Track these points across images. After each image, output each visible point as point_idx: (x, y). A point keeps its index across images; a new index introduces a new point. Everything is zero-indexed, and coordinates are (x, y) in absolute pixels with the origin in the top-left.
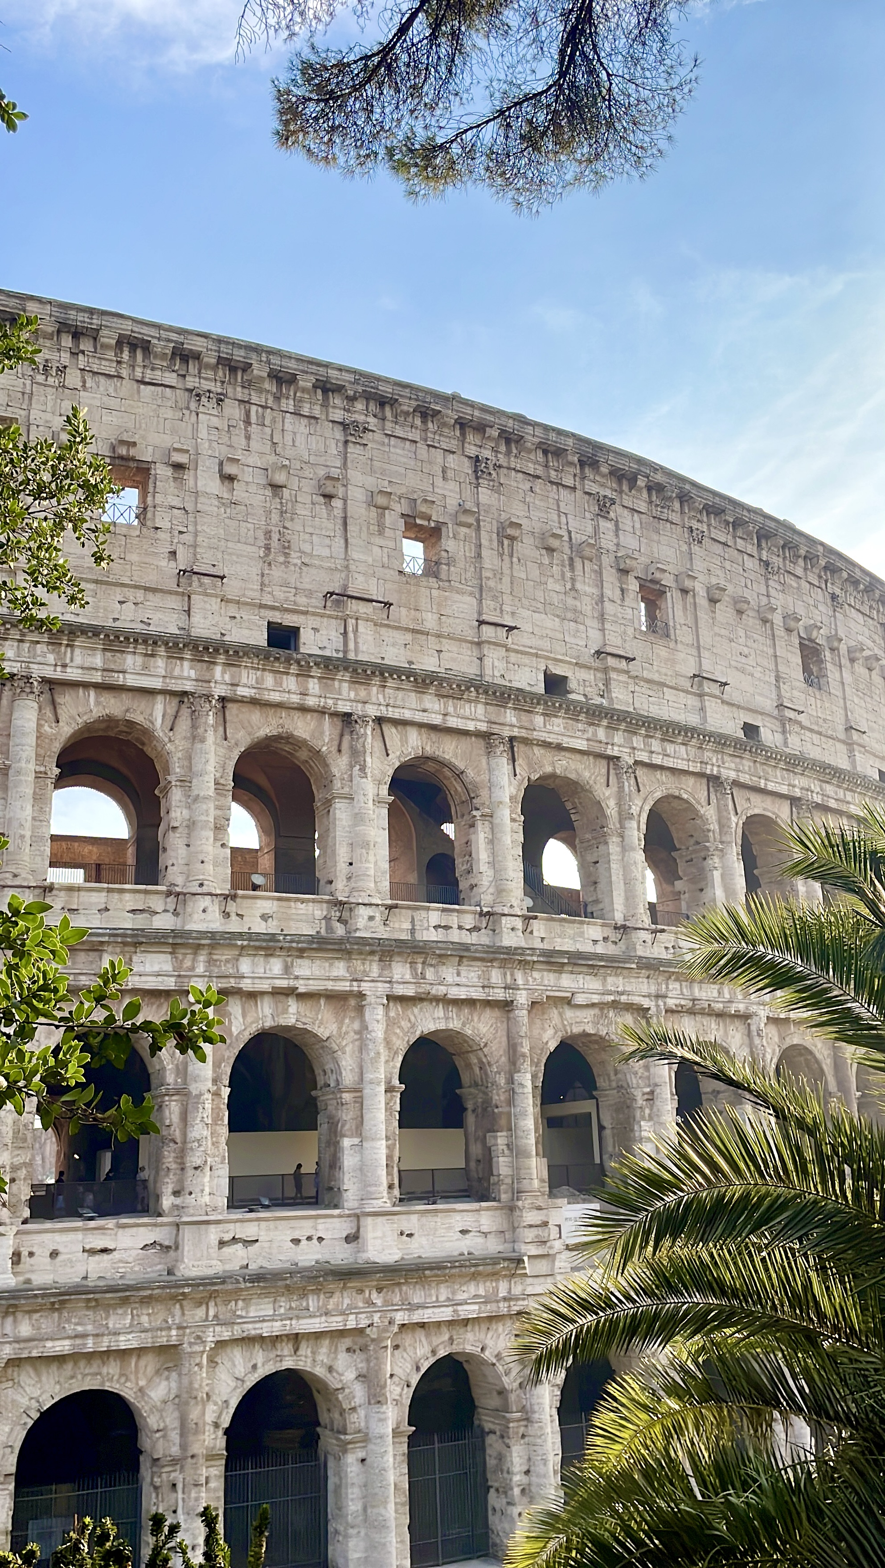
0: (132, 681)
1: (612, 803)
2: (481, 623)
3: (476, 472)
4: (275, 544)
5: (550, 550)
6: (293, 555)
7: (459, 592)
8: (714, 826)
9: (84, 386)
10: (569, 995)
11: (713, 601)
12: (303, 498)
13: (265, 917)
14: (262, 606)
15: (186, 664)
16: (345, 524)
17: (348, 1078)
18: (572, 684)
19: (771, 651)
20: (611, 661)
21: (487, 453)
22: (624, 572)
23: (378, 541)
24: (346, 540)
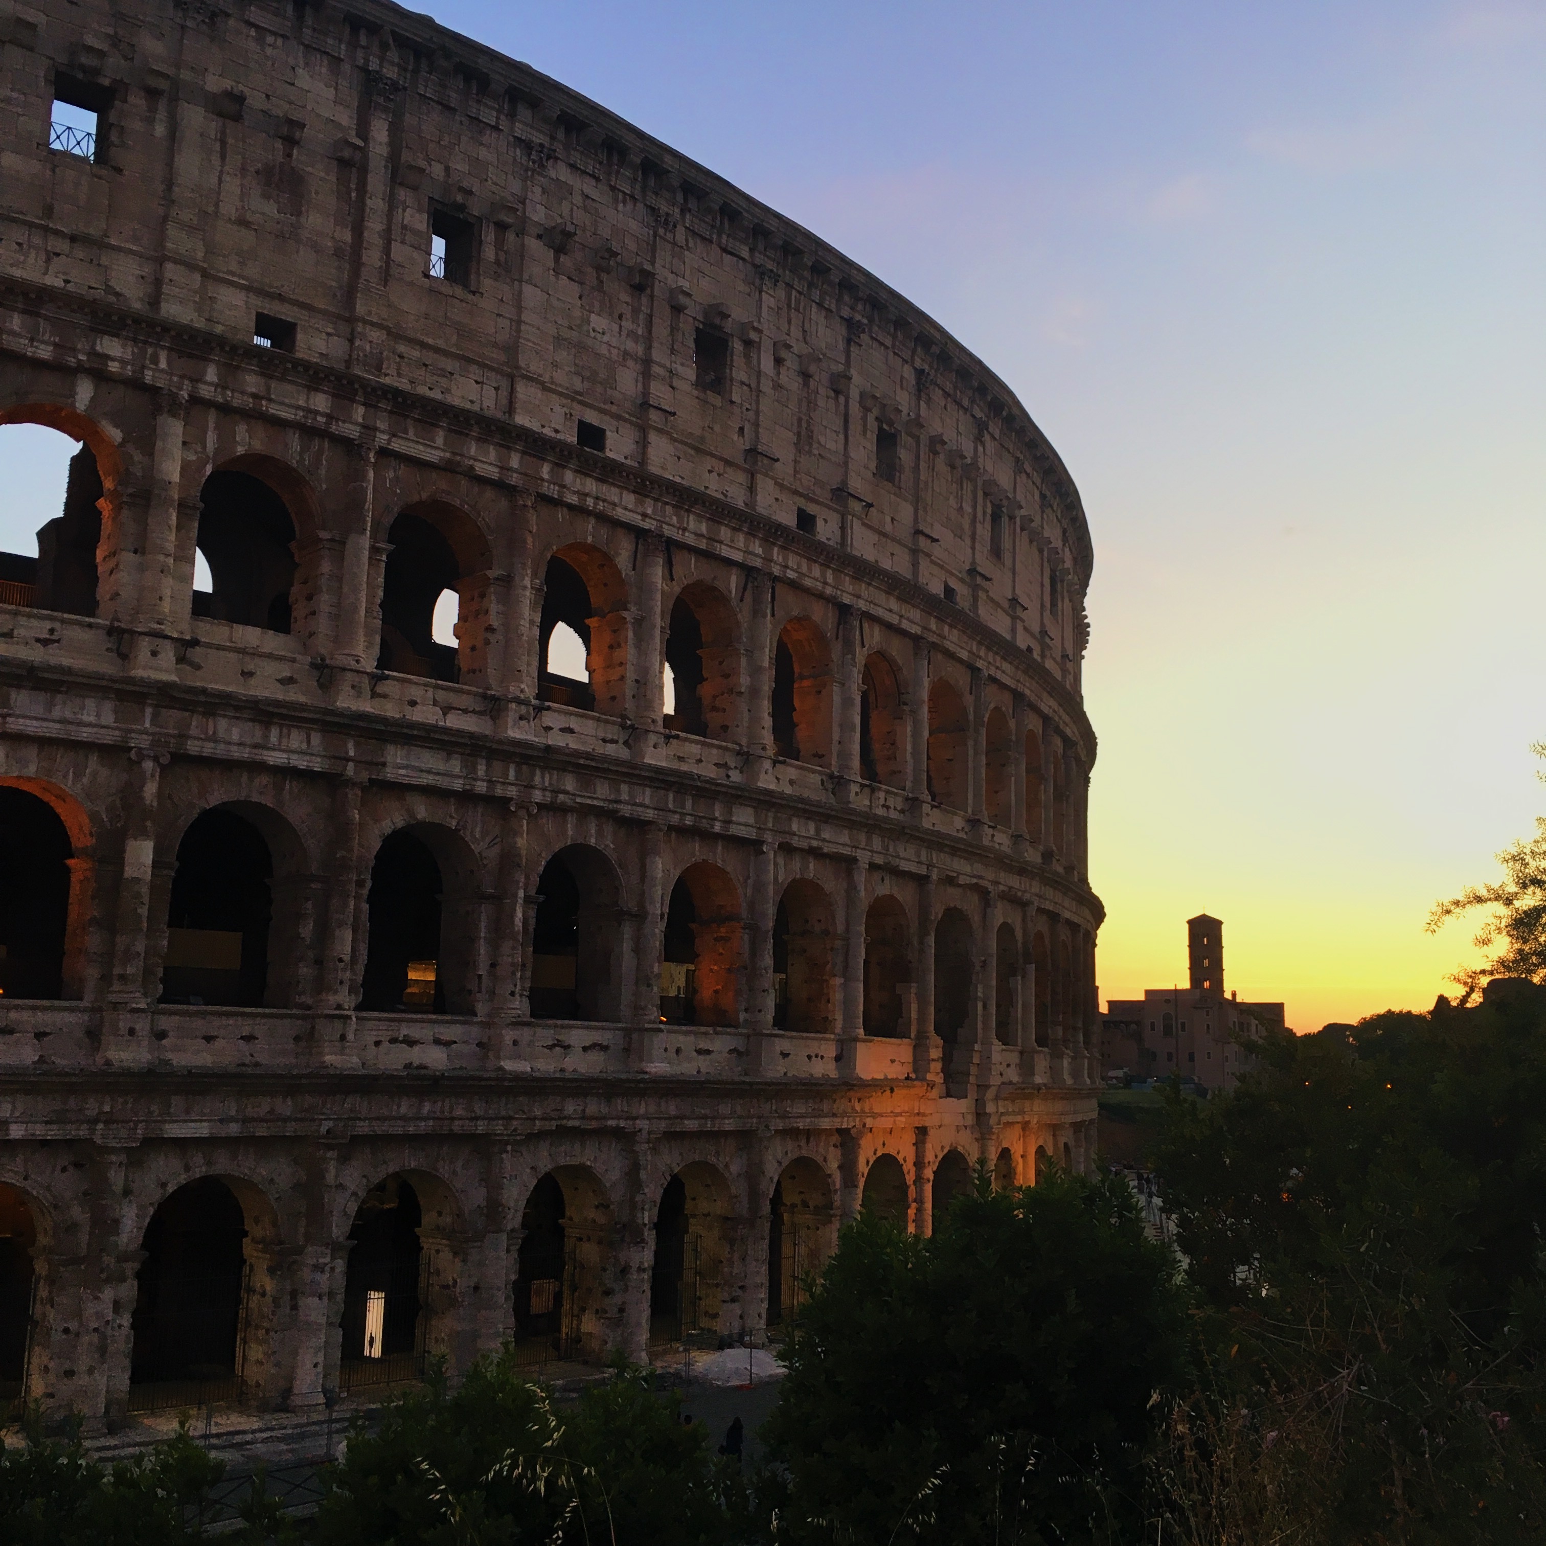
0: (725, 552)
1: (972, 710)
2: (917, 532)
3: (919, 383)
4: (803, 433)
5: (953, 467)
6: (815, 445)
7: (905, 500)
8: (1014, 738)
9: (687, 245)
10: (955, 875)
11: (1023, 530)
12: (822, 391)
13: (792, 782)
14: (796, 492)
15: (757, 542)
16: (846, 422)
17: (840, 928)
18: (958, 596)
20: (979, 580)
21: (926, 368)
22: (986, 495)
23: (862, 440)
24: (847, 438)
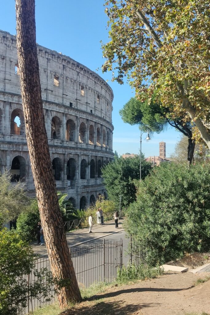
1: (76, 124)
2: (63, 94)
3: (63, 67)
5: (72, 81)
6: (41, 82)
7: (60, 89)
8: (87, 127)
9: (13, 49)
10: (71, 153)
11: (89, 89)
12: (42, 72)
16: (47, 77)
18: (73, 104)
19: (94, 97)
20: (78, 101)
21: (65, 64)
22: (80, 85)
23: (51, 79)
24: (47, 80)
